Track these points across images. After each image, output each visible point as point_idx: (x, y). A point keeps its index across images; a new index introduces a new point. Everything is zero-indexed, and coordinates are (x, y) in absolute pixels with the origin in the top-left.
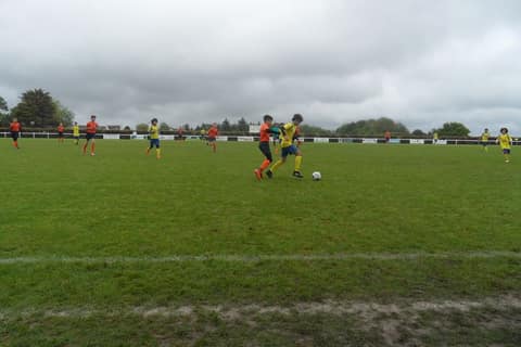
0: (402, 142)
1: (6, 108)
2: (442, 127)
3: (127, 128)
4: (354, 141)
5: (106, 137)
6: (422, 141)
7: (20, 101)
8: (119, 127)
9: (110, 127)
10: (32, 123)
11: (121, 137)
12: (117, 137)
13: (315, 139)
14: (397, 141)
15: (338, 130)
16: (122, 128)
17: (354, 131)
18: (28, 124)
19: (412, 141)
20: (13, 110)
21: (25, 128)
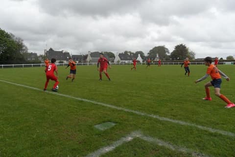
1: (169, 53)
3: (222, 59)
7: (174, 49)
16: (219, 59)
18: (177, 59)
20: (172, 53)
21: (175, 61)
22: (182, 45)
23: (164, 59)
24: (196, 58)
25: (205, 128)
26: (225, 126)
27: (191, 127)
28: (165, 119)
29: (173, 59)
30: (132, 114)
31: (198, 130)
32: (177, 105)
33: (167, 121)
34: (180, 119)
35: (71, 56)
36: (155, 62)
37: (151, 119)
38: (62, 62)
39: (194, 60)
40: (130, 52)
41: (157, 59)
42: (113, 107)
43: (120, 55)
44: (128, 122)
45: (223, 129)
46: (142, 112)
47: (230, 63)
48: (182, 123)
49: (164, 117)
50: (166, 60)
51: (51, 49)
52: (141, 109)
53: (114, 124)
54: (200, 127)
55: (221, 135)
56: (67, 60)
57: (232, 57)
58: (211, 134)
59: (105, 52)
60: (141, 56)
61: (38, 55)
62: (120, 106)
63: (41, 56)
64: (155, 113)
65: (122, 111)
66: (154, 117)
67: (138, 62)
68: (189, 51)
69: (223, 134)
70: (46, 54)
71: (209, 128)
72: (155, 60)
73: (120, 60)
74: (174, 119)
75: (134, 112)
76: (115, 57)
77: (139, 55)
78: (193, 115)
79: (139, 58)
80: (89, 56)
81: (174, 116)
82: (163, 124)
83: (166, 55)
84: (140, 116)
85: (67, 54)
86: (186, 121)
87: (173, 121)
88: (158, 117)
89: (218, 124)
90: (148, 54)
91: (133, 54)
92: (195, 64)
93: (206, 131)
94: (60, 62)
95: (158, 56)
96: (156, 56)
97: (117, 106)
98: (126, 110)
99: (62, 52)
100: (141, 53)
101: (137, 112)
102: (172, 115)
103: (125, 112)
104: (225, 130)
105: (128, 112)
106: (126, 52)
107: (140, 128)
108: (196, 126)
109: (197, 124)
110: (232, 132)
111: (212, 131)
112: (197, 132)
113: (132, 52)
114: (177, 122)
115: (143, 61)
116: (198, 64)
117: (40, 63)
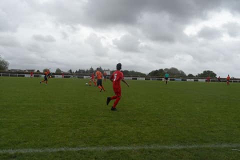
0: (182, 80)
2: (202, 73)
4: (158, 80)
5: (26, 76)
6: (193, 80)
8: (33, 70)
9: (28, 70)
11: (35, 76)
13: (138, 78)
14: (180, 80)
15: (149, 74)
17: (157, 74)
19: (188, 80)
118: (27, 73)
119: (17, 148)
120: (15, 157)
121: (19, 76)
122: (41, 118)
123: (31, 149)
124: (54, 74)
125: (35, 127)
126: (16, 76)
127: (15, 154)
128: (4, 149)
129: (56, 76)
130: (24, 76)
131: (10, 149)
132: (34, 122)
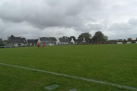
1: (91, 37)
3: (124, 40)
5: (118, 43)
7: (94, 35)
8: (122, 40)
9: (119, 40)
10: (97, 40)
11: (123, 43)
12: (121, 43)
16: (123, 40)
20: (93, 37)
21: (96, 42)
22: (99, 31)
23: (88, 41)
24: (109, 40)
25: (116, 85)
26: (127, 83)
27: (107, 85)
28: (91, 80)
29: (94, 41)
30: (70, 78)
31: (111, 86)
32: (98, 71)
33: (92, 82)
34: (100, 80)
35: (26, 40)
36: (83, 43)
37: (82, 80)
38: (21, 45)
39: (107, 41)
40: (66, 37)
41: (84, 41)
42: (57, 74)
43: (60, 39)
44: (67, 83)
45: (126, 85)
46: (76, 77)
47: (129, 43)
48: (101, 82)
49: (90, 79)
50: (90, 41)
51: (12, 36)
52: (75, 75)
53: (58, 86)
54: (112, 84)
55: (125, 89)
56: (24, 43)
57: (131, 39)
58: (119, 89)
59: (50, 37)
60: (73, 39)
61: (3, 40)
62: (61, 73)
63: (5, 41)
64: (84, 76)
65: (63, 76)
66: (84, 79)
67: (72, 43)
68: (104, 35)
69: (126, 88)
70: (9, 39)
71: (118, 85)
72: (83, 42)
73: (60, 42)
74: (96, 80)
75: (71, 76)
76: (56, 40)
77: (72, 39)
78: (108, 77)
79: (72, 41)
80: (39, 40)
81: (96, 78)
82: (89, 84)
83: (90, 38)
84: (75, 79)
85: (24, 39)
86: (104, 81)
87: (96, 81)
88: (86, 79)
89: (123, 82)
90: (78, 38)
91: (68, 38)
92: (108, 43)
93: (116, 87)
94: (18, 45)
95: (84, 39)
96: (83, 39)
97: (59, 73)
98: (65, 76)
99: (20, 38)
100: (74, 38)
101: (73, 77)
102: (95, 78)
103: (65, 77)
104: (127, 86)
105: (67, 77)
106: (64, 37)
107: (75, 87)
108: (110, 84)
109: (111, 83)
110: (132, 87)
111: (120, 86)
112: (111, 88)
113: (68, 37)
114: (98, 82)
115: (75, 43)
116: (110, 43)
117: (4, 45)
118: (118, 42)
119: (123, 85)
120: (122, 90)
121: (114, 43)
122: (133, 68)
123: (131, 87)
124: (135, 41)
125: (131, 73)
126: (112, 43)
127: (122, 88)
128: (115, 84)
129: (136, 42)
130: (117, 43)
131: (119, 84)
132: (129, 70)
